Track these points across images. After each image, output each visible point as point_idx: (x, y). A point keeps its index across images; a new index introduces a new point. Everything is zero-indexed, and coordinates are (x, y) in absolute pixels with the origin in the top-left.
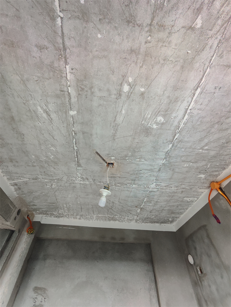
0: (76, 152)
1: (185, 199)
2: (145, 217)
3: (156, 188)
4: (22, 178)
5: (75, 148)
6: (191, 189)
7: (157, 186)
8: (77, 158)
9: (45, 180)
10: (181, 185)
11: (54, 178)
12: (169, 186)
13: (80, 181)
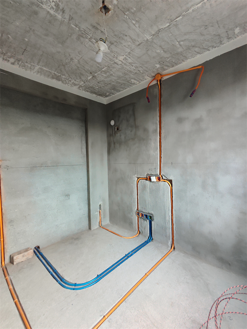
1: (132, 80)
2: (91, 85)
3: (122, 62)
6: (143, 73)
7: (124, 60)
10: (141, 67)
12: (132, 64)
13: (51, 8)
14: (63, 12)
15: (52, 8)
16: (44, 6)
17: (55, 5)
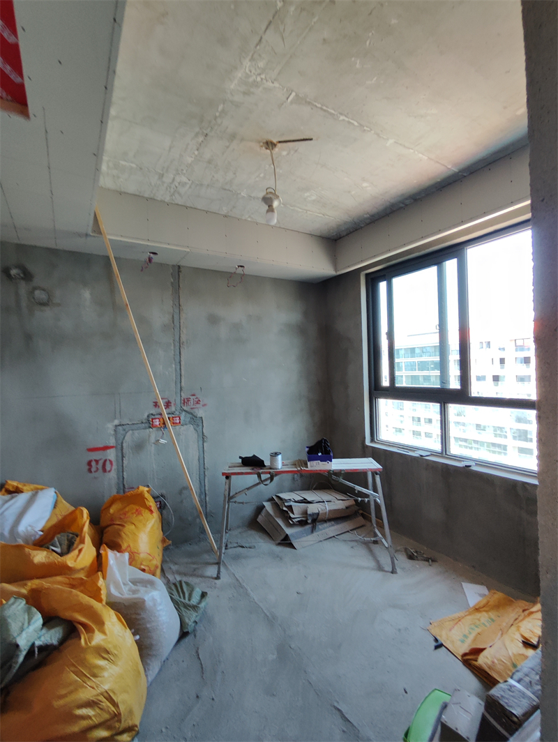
0: (334, 115)
5: (342, 118)
8: (321, 109)
13: (247, 74)
14: (245, 93)
15: (248, 76)
16: (247, 63)
17: (254, 81)
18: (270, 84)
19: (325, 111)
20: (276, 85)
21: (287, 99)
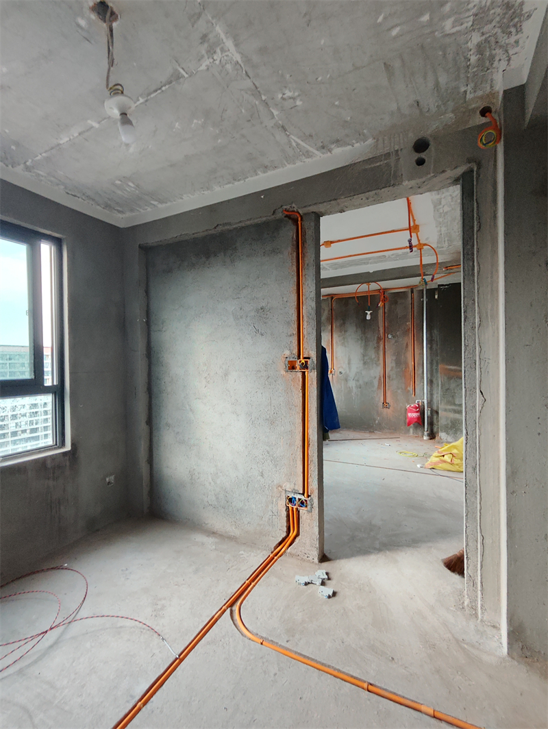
4: (294, 144)
9: (275, 113)
11: (257, 103)
13: (225, 51)
17: (215, 52)
18: (206, 62)
19: (156, 91)
20: (203, 67)
21: (183, 69)
